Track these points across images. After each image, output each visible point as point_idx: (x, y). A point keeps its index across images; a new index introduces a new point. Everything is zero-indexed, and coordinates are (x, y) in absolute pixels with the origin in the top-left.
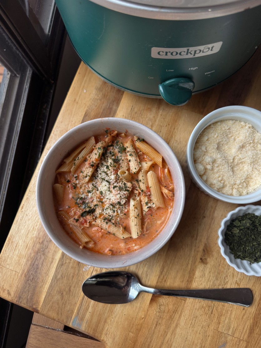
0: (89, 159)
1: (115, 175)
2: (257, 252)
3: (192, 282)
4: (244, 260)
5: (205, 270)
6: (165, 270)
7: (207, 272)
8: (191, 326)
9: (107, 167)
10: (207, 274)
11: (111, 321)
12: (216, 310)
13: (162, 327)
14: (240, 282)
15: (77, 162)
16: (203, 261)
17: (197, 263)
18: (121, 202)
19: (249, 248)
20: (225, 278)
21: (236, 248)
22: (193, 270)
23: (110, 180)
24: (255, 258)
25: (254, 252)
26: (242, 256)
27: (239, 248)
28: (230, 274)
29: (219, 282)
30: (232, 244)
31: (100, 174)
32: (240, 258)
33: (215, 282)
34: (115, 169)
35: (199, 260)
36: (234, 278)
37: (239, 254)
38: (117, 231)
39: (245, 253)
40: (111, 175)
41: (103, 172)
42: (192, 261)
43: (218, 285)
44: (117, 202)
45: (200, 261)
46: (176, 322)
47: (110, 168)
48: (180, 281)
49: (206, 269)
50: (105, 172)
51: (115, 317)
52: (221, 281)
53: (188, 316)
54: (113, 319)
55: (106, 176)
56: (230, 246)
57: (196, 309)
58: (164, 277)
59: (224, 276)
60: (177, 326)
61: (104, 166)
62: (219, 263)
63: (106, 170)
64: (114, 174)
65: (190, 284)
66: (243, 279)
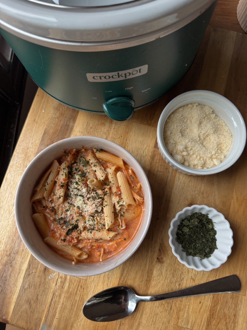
0: (57, 181)
1: (86, 188)
2: (207, 248)
3: (151, 281)
4: (195, 256)
5: (162, 269)
6: (125, 272)
7: (164, 271)
8: (153, 323)
9: (77, 183)
10: (164, 272)
11: (77, 325)
12: (174, 306)
13: (126, 327)
14: (195, 277)
15: (47, 187)
16: (159, 260)
17: (154, 262)
18: (98, 210)
19: (199, 245)
20: (181, 275)
21: (187, 246)
22: (151, 270)
23: (83, 193)
24: (205, 254)
25: (204, 248)
26: (193, 253)
27: (190, 246)
28: (185, 271)
29: (175, 279)
30: (184, 243)
31: (72, 191)
32: (192, 255)
33: (172, 279)
34: (84, 182)
35: (155, 259)
36: (189, 274)
37: (190, 251)
38: (102, 235)
39: (196, 250)
40: (82, 189)
41: (74, 188)
42: (149, 261)
43: (175, 281)
45: (157, 260)
46: (138, 321)
47: (79, 183)
48: (140, 281)
49: (163, 268)
50: (76, 188)
51: (81, 321)
52: (177, 278)
53: (149, 314)
54: (79, 323)
55: (78, 191)
57: (156, 307)
58: (124, 278)
59: (180, 273)
60: (139, 324)
61: (74, 183)
62: (175, 261)
63: (76, 186)
65: (149, 283)
66: (197, 274)
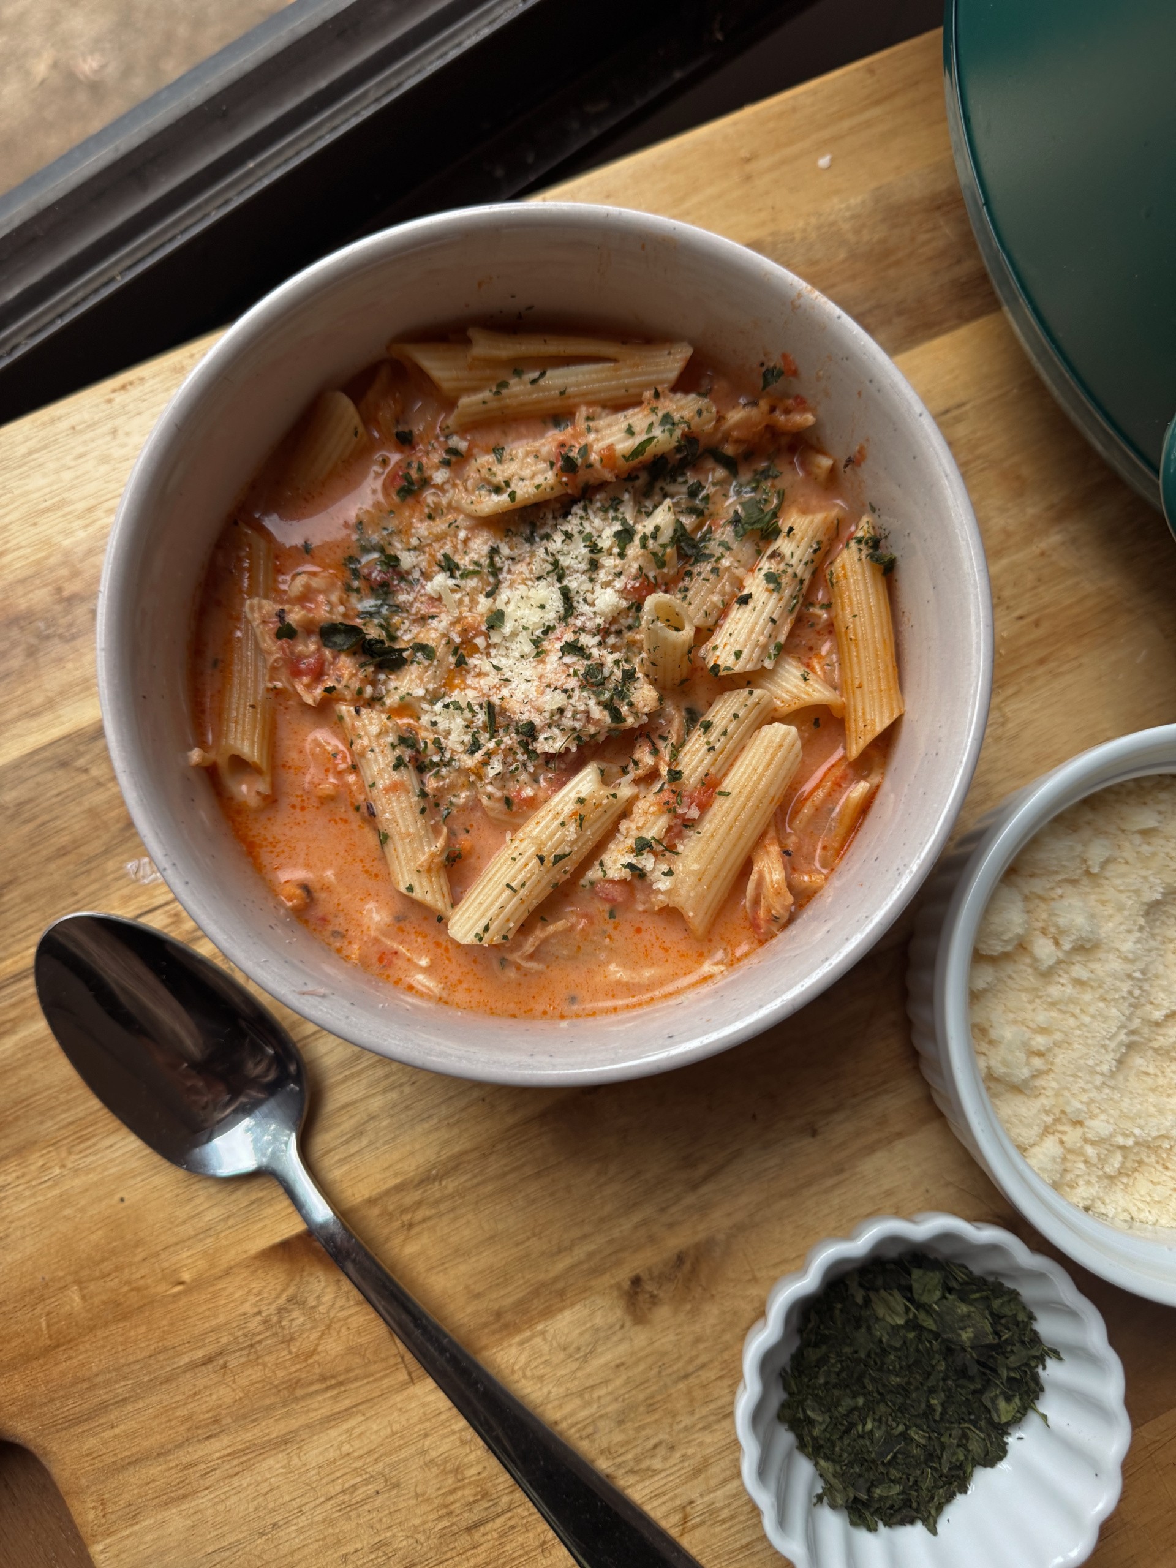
0: (581, 423)
1: (624, 604)
2: (892, 1481)
3: (511, 1335)
4: (808, 1456)
5: (608, 1338)
6: (450, 1185)
7: (609, 1357)
8: (341, 1498)
9: (625, 536)
10: (602, 1360)
11: (44, 1168)
12: (495, 1535)
13: (223, 1391)
15: (519, 389)
16: (636, 1293)
17: (607, 1280)
18: (542, 737)
19: (878, 1434)
20: (655, 1447)
21: (821, 1380)
22: (561, 1294)
23: (585, 600)
24: (864, 1496)
25: (882, 1469)
26: (816, 1432)
27: (836, 1392)
28: (690, 1451)
29: (618, 1437)
31: (568, 536)
32: (800, 1437)
33: (601, 1424)
34: (651, 575)
35: (623, 1275)
36: (696, 1482)
38: (409, 835)
40: (607, 585)
41: (588, 538)
42: (591, 1255)
43: (604, 1445)
44: (525, 718)
45: (626, 1285)
46: (294, 1424)
47: (634, 549)
48: (467, 1287)
49: (615, 1339)
50: (594, 549)
51: (76, 1171)
52: (627, 1442)
53: (366, 1450)
54: (57, 1171)
55: (584, 566)
56: (805, 1345)
57: (423, 1452)
58: (419, 1204)
59: (662, 1436)
60: (284, 1441)
61: (615, 518)
62: (690, 1369)
63: (606, 541)
64: (623, 593)
65: (497, 1336)
66: (723, 1521)
